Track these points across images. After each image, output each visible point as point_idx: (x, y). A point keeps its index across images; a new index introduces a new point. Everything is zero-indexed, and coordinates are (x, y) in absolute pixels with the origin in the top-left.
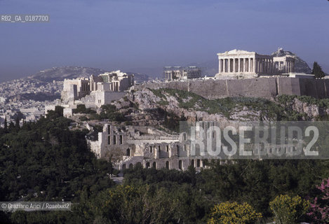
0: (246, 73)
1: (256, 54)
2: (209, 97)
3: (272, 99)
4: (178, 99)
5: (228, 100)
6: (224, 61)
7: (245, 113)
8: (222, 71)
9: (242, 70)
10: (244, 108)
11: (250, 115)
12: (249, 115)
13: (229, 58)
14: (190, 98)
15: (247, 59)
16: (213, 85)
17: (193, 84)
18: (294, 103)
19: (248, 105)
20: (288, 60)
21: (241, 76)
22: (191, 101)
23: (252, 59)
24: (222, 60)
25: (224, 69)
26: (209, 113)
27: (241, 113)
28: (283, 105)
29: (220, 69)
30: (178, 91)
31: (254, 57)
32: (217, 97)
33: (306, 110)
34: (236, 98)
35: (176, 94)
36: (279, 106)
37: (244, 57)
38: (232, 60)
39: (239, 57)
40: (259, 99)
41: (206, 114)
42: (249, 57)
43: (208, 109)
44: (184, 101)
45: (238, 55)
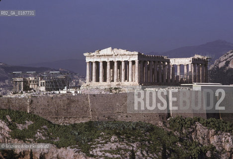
0: (126, 83)
1: (139, 55)
2: (60, 122)
3: (160, 124)
4: (9, 125)
5: (90, 126)
6: (94, 65)
7: (114, 146)
8: (91, 79)
9: (120, 79)
10: (113, 138)
11: (121, 149)
12: (119, 149)
13: (101, 60)
14: (29, 123)
15: (127, 63)
16: (67, 102)
17: (35, 101)
18: (195, 130)
19: (118, 134)
20: (195, 62)
21: (116, 89)
22: (31, 127)
23: (133, 62)
24: (91, 63)
25: (94, 78)
26: (58, 147)
27: (107, 147)
28: (177, 133)
29: (88, 77)
30: (10, 112)
31: (136, 59)
32: (72, 121)
33: (214, 140)
34: (101, 123)
35: (8, 117)
36: (169, 134)
37: (122, 59)
38: (105, 63)
39: (116, 59)
40: (137, 124)
41: (53, 148)
42: (130, 59)
43: (57, 140)
44: (20, 127)
45: (113, 56)
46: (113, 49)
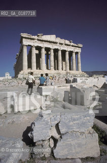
38: (48, 50)
45: (58, 44)
46: (56, 37)
